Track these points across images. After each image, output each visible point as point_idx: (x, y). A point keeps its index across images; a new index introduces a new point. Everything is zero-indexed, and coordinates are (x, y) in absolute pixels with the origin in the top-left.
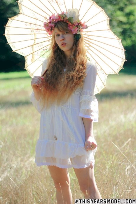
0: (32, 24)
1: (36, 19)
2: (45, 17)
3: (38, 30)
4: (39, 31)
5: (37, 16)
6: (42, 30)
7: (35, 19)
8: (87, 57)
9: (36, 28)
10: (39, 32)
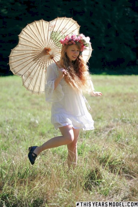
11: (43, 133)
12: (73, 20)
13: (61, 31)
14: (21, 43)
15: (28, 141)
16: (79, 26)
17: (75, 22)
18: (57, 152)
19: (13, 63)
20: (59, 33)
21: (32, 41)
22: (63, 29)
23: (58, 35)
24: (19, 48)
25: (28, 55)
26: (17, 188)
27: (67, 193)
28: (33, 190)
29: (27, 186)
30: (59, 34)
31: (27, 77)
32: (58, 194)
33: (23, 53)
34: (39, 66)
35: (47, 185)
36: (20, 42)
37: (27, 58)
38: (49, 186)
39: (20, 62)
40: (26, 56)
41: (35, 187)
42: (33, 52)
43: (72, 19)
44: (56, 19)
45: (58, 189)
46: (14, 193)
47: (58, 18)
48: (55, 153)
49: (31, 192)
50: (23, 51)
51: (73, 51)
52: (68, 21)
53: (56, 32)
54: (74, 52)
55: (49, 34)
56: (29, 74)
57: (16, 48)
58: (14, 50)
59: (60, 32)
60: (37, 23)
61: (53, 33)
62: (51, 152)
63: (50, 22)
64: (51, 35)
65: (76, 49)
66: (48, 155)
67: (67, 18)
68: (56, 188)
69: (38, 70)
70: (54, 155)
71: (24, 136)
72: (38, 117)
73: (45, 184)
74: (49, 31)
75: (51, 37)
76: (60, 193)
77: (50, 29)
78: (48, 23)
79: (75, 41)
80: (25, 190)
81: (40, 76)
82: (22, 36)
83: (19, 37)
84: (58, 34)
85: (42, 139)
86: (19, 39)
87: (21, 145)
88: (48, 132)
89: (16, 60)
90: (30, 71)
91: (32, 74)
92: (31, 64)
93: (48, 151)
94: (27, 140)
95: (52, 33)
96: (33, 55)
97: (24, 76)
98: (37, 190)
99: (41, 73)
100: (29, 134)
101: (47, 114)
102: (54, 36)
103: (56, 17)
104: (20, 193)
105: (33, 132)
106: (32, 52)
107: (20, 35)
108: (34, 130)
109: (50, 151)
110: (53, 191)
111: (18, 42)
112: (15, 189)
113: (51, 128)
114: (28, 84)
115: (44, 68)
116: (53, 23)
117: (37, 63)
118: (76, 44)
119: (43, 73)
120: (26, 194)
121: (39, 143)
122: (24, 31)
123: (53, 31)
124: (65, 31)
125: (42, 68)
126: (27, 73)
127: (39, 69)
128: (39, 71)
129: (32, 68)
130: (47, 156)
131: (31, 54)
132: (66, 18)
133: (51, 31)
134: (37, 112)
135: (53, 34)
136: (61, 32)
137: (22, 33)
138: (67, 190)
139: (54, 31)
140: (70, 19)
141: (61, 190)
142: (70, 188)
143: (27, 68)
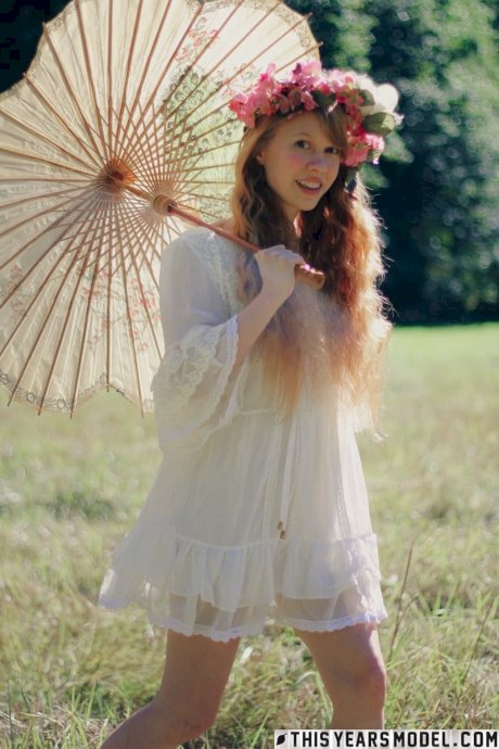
0: (131, 330)
1: (108, 321)
2: (90, 298)
3: (144, 302)
4: (147, 296)
5: (96, 325)
6: (141, 286)
7: (108, 328)
8: (170, 96)
9: (140, 308)
10: (152, 294)
13: (228, 81)
14: (36, 83)
20: (212, 86)
22: (241, 71)
23: (202, 103)
24: (16, 101)
30: (211, 94)
34: (65, 253)
36: (32, 72)
53: (204, 78)
55: (167, 83)
56: (17, 281)
59: (221, 85)
61: (188, 79)
63: (207, 4)
64: (174, 90)
69: (56, 273)
74: (175, 62)
75: (166, 101)
77: (185, 50)
81: (59, 312)
82: (55, 36)
83: (43, 39)
84: (206, 94)
90: (21, 264)
91: (30, 286)
95: (183, 77)
99: (66, 294)
102: (184, 102)
107: (49, 26)
115: (86, 274)
116: (217, 13)
119: (78, 300)
123: (189, 68)
125: (74, 270)
127: (62, 268)
128: (59, 281)
133: (184, 67)
135: (181, 88)
136: (225, 87)
139: (195, 68)
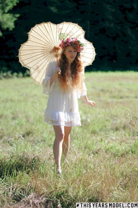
11: (95, 131)
12: (79, 26)
13: (69, 34)
14: (31, 40)
15: (80, 140)
16: (84, 31)
17: (80, 27)
18: (110, 150)
19: (22, 56)
20: (66, 35)
21: (42, 39)
22: (70, 32)
23: (66, 37)
24: (28, 43)
25: (37, 51)
26: (72, 186)
27: (121, 192)
28: (87, 189)
29: (82, 185)
31: (35, 69)
32: (113, 193)
33: (32, 49)
34: (48, 61)
35: (102, 184)
36: (29, 39)
37: (36, 53)
38: (104, 185)
39: (29, 56)
40: (35, 51)
41: (89, 186)
42: (43, 48)
43: (77, 25)
44: (63, 23)
45: (113, 188)
46: (69, 192)
47: (65, 22)
48: (108, 152)
49: (86, 191)
50: (33, 47)
51: (70, 51)
52: (74, 26)
53: (64, 34)
54: (71, 53)
55: (58, 35)
56: (38, 67)
57: (26, 44)
58: (24, 45)
59: (68, 35)
60: (46, 24)
61: (61, 34)
62: (104, 151)
63: (58, 25)
64: (59, 36)
65: (73, 50)
66: (101, 153)
67: (73, 24)
68: (111, 187)
70: (107, 153)
71: (76, 134)
72: (89, 115)
73: (100, 183)
74: (57, 33)
75: (59, 38)
76: (115, 192)
77: (58, 31)
78: (56, 25)
79: (70, 43)
80: (79, 188)
82: (31, 34)
83: (29, 35)
85: (94, 137)
86: (29, 36)
87: (74, 143)
88: (100, 130)
89: (25, 54)
90: (38, 65)
91: (40, 68)
92: (40, 59)
93: (101, 150)
94: (79, 138)
96: (42, 52)
97: (33, 68)
98: (92, 188)
100: (81, 132)
101: (97, 112)
103: (63, 22)
104: (74, 192)
105: (85, 131)
106: (41, 48)
107: (29, 33)
108: (86, 129)
109: (102, 149)
110: (108, 190)
111: (28, 39)
112: (70, 188)
113: (103, 126)
114: (36, 76)
116: (60, 26)
117: (46, 59)
118: (71, 45)
120: (81, 193)
121: (91, 141)
122: (33, 30)
123: (61, 33)
124: (72, 34)
126: (35, 67)
129: (40, 62)
130: (100, 155)
131: (40, 51)
132: (71, 23)
133: (60, 33)
134: (87, 110)
135: (61, 36)
136: (69, 35)
137: (31, 32)
138: (122, 189)
140: (76, 24)
141: (116, 188)
142: (125, 187)
143: (36, 62)
